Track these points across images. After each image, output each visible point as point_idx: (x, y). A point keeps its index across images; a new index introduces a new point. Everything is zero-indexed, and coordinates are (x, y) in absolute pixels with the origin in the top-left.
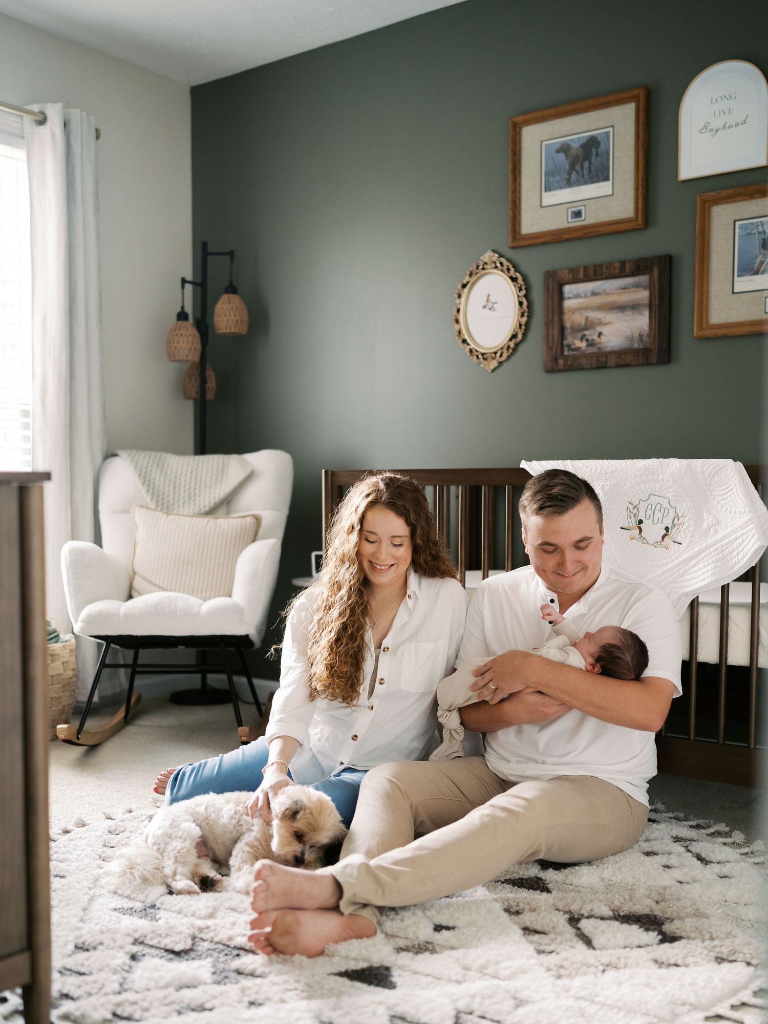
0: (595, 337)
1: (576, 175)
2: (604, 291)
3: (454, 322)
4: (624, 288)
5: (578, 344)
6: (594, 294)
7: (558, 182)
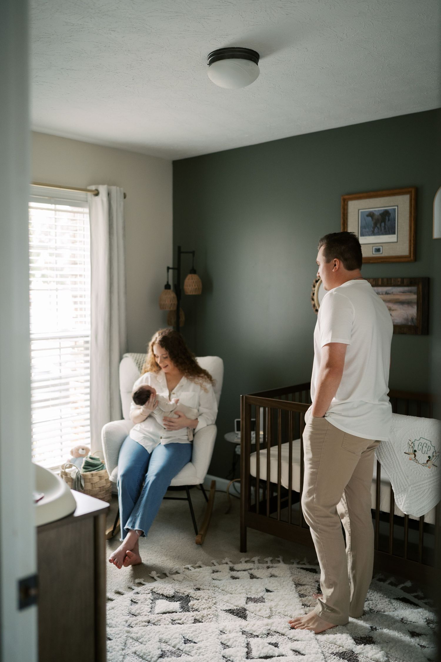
1: (377, 229)
2: (392, 293)
3: (311, 300)
4: (404, 292)
6: (387, 293)
7: (368, 232)
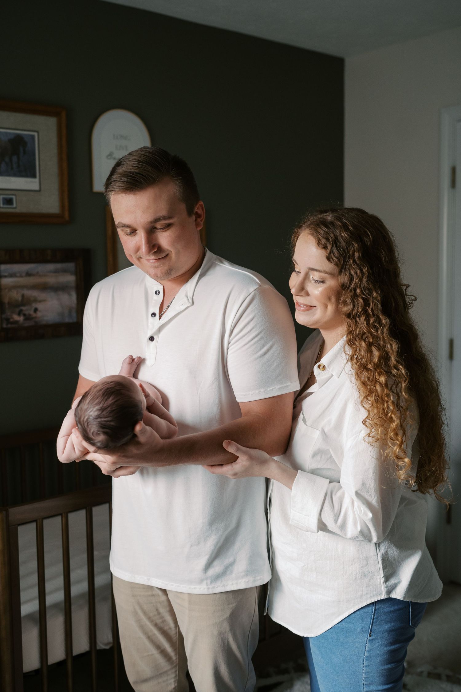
0: (32, 312)
2: (38, 273)
4: (55, 272)
5: (16, 317)
6: (28, 274)
